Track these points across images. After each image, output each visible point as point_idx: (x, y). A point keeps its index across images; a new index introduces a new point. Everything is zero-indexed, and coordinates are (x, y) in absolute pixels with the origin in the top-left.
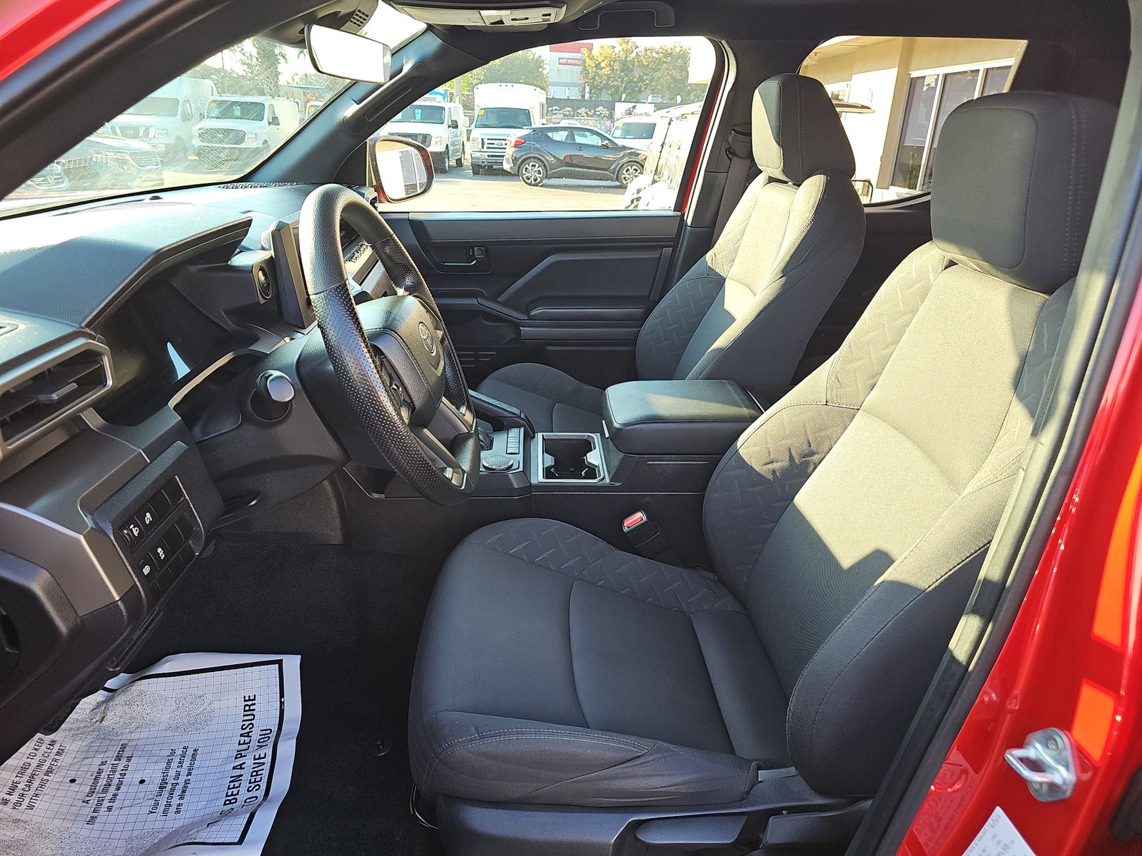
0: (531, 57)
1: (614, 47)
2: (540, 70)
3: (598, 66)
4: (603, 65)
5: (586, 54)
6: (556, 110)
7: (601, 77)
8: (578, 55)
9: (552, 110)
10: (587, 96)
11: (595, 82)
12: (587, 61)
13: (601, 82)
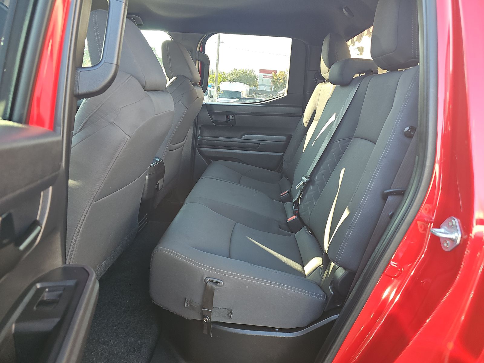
0: (252, 75)
1: (285, 72)
2: (256, 79)
3: (278, 79)
4: (280, 78)
5: (274, 74)
6: (260, 94)
7: (279, 83)
8: (271, 75)
9: (258, 95)
10: (273, 90)
11: (277, 85)
12: (274, 77)
13: (279, 85)
